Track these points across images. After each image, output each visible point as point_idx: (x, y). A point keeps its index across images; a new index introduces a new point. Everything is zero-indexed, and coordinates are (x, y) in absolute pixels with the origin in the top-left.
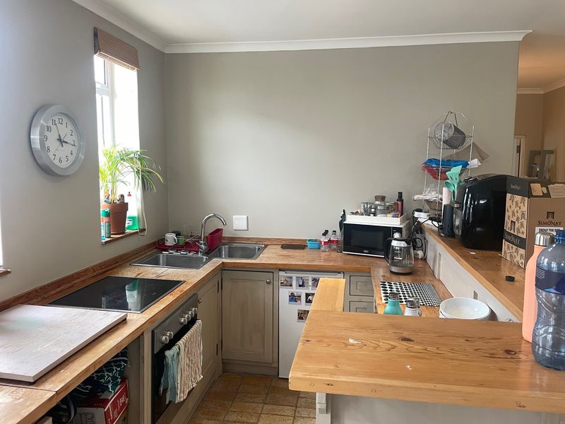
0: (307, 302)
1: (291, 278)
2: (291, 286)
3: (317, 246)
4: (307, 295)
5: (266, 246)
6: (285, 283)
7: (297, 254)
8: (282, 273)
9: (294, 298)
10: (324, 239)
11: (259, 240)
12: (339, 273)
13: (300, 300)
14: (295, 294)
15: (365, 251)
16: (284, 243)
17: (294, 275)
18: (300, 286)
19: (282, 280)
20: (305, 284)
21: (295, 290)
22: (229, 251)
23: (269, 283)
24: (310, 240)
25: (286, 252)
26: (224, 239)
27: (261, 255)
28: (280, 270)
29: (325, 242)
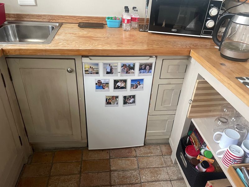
0: (115, 88)
1: (97, 64)
2: (97, 73)
3: (117, 24)
4: (116, 82)
5: (61, 25)
6: (90, 70)
7: (99, 35)
8: (85, 60)
9: (100, 85)
10: (127, 17)
11: (52, 18)
12: (151, 57)
13: (108, 87)
14: (103, 82)
15: (173, 30)
16: (80, 21)
17: (101, 62)
18: (108, 73)
19: (87, 67)
20: (114, 71)
21: (102, 77)
22: (18, 31)
23: (71, 72)
24: (109, 18)
25: (85, 32)
26: (9, 17)
27: (56, 37)
28: (83, 56)
29: (128, 20)
